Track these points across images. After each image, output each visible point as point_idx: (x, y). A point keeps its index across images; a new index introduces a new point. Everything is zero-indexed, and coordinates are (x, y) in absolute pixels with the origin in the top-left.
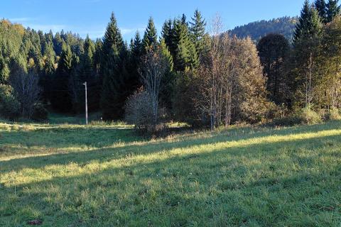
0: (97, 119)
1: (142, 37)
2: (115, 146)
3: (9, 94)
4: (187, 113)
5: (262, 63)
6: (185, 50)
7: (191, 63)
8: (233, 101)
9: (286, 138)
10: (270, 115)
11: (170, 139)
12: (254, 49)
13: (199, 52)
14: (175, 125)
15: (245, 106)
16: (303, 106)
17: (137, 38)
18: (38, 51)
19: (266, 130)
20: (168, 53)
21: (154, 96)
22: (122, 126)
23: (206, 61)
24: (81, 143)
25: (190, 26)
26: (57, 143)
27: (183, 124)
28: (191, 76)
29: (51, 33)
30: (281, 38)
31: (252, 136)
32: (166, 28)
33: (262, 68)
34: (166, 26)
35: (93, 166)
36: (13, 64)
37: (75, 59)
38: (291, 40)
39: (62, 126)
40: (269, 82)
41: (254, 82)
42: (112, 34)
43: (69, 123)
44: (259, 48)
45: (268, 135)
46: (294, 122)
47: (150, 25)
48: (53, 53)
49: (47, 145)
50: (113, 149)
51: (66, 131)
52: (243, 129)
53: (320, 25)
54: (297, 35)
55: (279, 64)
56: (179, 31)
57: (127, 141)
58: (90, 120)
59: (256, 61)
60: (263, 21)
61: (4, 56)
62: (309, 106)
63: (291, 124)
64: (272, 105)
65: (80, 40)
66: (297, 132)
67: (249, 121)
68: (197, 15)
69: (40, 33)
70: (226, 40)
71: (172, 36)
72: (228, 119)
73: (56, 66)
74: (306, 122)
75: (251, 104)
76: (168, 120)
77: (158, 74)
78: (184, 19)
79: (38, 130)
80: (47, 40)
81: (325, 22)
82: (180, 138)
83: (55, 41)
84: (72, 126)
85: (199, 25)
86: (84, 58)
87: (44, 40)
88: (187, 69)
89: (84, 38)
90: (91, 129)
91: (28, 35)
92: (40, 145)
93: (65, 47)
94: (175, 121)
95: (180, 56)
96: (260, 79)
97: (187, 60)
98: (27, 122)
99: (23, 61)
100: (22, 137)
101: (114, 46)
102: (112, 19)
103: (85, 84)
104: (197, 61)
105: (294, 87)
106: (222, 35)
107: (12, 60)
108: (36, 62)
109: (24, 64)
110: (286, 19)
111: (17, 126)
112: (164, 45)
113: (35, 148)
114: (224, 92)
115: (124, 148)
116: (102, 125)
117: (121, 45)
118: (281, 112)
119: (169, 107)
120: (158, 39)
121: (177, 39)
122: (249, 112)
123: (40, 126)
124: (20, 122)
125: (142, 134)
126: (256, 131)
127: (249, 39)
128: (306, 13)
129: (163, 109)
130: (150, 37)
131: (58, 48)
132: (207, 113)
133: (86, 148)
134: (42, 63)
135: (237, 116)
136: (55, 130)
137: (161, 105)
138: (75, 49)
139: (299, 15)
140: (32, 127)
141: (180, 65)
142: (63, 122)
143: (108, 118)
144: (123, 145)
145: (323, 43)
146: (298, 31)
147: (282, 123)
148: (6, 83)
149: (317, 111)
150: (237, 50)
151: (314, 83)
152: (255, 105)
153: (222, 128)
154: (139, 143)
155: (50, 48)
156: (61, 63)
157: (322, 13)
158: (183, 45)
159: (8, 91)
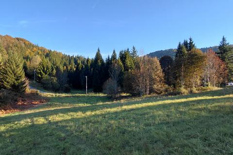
0: (91, 92)
1: (110, 57)
2: (98, 104)
3: (55, 81)
4: (130, 89)
5: (162, 68)
6: (128, 62)
7: (131, 68)
8: (150, 84)
9: (173, 101)
10: (166, 91)
11: (122, 101)
12: (158, 62)
13: (135, 63)
14: (125, 95)
15: (155, 86)
16: (181, 86)
17: (109, 58)
18: (68, 63)
19: (164, 97)
20: (122, 64)
21: (115, 82)
22: (101, 95)
23: (138, 67)
24: (84, 102)
25: (131, 52)
26: (74, 102)
27: (128, 94)
28: (131, 73)
29: (73, 56)
30: (170, 57)
31: (158, 100)
32: (121, 53)
33: (162, 70)
35: (88, 113)
36: (57, 69)
37: (82, 66)
38: (174, 58)
39: (76, 95)
40: (165, 76)
41: (159, 76)
42: (98, 56)
43: (79, 93)
44: (160, 62)
45: (165, 99)
46: (177, 94)
47: (114, 52)
48: (74, 64)
49: (70, 103)
50: (97, 105)
51: (78, 97)
52: (154, 97)
53: (186, 52)
54: (176, 56)
55: (169, 69)
56: (126, 54)
57: (103, 102)
58: (88, 93)
59: (159, 67)
60: (161, 51)
61: (54, 65)
62: (183, 86)
63: (175, 94)
64: (167, 86)
65: (85, 59)
66: (178, 98)
67: (157, 93)
68: (134, 48)
69: (69, 56)
70: (146, 58)
71: (123, 57)
72: (148, 92)
73: (75, 69)
74: (182, 94)
75: (158, 86)
76: (121, 92)
77: (117, 72)
78: (128, 50)
79: (66, 96)
80: (72, 59)
81: (188, 51)
82: (127, 101)
83: (75, 59)
84: (81, 95)
85: (134, 52)
86: (86, 66)
87: (70, 59)
88: (130, 70)
89: (87, 58)
90: (88, 96)
91: (64, 57)
92: (66, 103)
93: (79, 62)
94: (124, 93)
95: (127, 65)
96: (162, 75)
97: (129, 67)
98: (62, 93)
99: (61, 68)
100: (59, 99)
101: (99, 61)
102: (99, 50)
103: (86, 77)
104: (134, 67)
105: (176, 78)
106: (144, 56)
107: (57, 67)
108: (67, 67)
109: (62, 69)
110: (171, 50)
111: (58, 95)
112: (120, 60)
113: (65, 104)
114: (146, 80)
115: (102, 105)
116: (93, 94)
117: (102, 61)
118: (171, 89)
119: (122, 86)
120: (117, 58)
121: (125, 58)
122: (157, 89)
123: (67, 95)
124: (59, 93)
125: (110, 98)
126: (160, 97)
127: (156, 58)
128: (180, 47)
129: (119, 88)
130: (114, 57)
131: (76, 62)
132: (138, 90)
133: (86, 105)
134: (69, 68)
135: (152, 91)
136: (73, 96)
137: (118, 86)
138: (83, 62)
139: (177, 48)
140: (64, 95)
141: (126, 69)
142: (77, 93)
143: (96, 91)
144: (101, 103)
145: (188, 59)
146: (177, 54)
147: (171, 94)
148: (54, 76)
149: (186, 89)
150: (150, 62)
151: (185, 77)
152: (160, 86)
153: (145, 96)
154: (109, 103)
155: (73, 62)
156: (77, 68)
157: (187, 47)
158: (128, 60)
159: (55, 80)
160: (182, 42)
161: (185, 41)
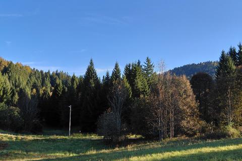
0: (77, 132)
1: (110, 75)
2: (88, 153)
3: (16, 113)
4: (141, 128)
5: (194, 92)
6: (139, 84)
7: (144, 92)
8: (175, 120)
9: (215, 149)
10: (203, 130)
11: (130, 148)
12: (188, 84)
13: (150, 85)
14: (133, 137)
15: (184, 123)
16: (226, 124)
17: (107, 75)
18: (39, 84)
19: (201, 142)
20: (128, 85)
21: (118, 115)
22: (94, 137)
23: (155, 91)
24: (64, 150)
25: (143, 67)
26: (48, 150)
27: (138, 136)
28: (144, 101)
29: (49, 72)
30: (207, 75)
31: (190, 147)
32: (127, 69)
33: (194, 96)
34: (127, 68)
36: (22, 93)
37: (64, 89)
38: (214, 77)
39: (52, 137)
40: (200, 106)
41: (190, 106)
42: (91, 72)
43: (57, 135)
44: (192, 82)
45: (202, 146)
46: (221, 137)
47: (117, 66)
48: (49, 85)
49: (40, 151)
50: (88, 156)
51: (54, 141)
52: (183, 141)
53: (234, 67)
54: (218, 73)
55: (206, 94)
56: (136, 70)
57: (98, 149)
58: (71, 133)
59: (190, 92)
60: (194, 64)
61: (16, 87)
62: (231, 124)
63: (218, 137)
64: (203, 123)
65: (68, 77)
66: (223, 144)
67: (187, 135)
68: (148, 60)
69: (42, 72)
70: (169, 77)
71: (132, 73)
72: (172, 133)
73: (51, 94)
74: (229, 136)
75: (188, 122)
76: (128, 132)
77: (121, 99)
78: (139, 63)
79: (34, 140)
80: (46, 76)
81: (237, 65)
82: (137, 147)
83: (51, 77)
84: (59, 137)
85: (149, 67)
86: (71, 88)
87: (44, 76)
88: (142, 96)
89: (71, 75)
90: (72, 140)
91: (34, 73)
92: (35, 151)
93: (58, 81)
94: (133, 134)
95: (136, 87)
96: (194, 104)
97: (141, 90)
98: (28, 134)
99: (28, 91)
100: (23, 145)
101: (91, 81)
102: (91, 63)
103: (70, 107)
104: (148, 90)
105: (219, 110)
106: (166, 74)
107: (21, 90)
108: (38, 91)
109: (29, 93)
110: (209, 63)
111: (20, 137)
112: (125, 80)
113: (32, 153)
114: (168, 113)
115: (95, 155)
116: (79, 136)
117: (97, 80)
118: (211, 128)
119: (129, 123)
120: (121, 76)
121: (135, 76)
122: (187, 128)
123: (36, 137)
124: (22, 134)
125: (108, 143)
126: (193, 142)
127: (184, 77)
128: (223, 59)
129: (124, 125)
130: (116, 73)
131: (53, 82)
132: (156, 128)
133: (68, 155)
134: (41, 92)
135: (179, 131)
136: (46, 140)
137: (123, 122)
138: (65, 83)
139: (219, 61)
140: (30, 138)
141: (136, 93)
142: (53, 135)
143: (85, 131)
144: (94, 152)
145: (237, 79)
146: (218, 71)
147: (212, 137)
148: (15, 106)
149: (236, 128)
150: (177, 84)
151: (233, 108)
152: (191, 123)
153: (168, 140)
154: (107, 151)
155: (48, 82)
156: (55, 92)
157: (234, 59)
158: (138, 80)
159: (16, 111)
160: (227, 51)
161: (231, 49)
